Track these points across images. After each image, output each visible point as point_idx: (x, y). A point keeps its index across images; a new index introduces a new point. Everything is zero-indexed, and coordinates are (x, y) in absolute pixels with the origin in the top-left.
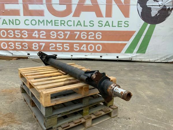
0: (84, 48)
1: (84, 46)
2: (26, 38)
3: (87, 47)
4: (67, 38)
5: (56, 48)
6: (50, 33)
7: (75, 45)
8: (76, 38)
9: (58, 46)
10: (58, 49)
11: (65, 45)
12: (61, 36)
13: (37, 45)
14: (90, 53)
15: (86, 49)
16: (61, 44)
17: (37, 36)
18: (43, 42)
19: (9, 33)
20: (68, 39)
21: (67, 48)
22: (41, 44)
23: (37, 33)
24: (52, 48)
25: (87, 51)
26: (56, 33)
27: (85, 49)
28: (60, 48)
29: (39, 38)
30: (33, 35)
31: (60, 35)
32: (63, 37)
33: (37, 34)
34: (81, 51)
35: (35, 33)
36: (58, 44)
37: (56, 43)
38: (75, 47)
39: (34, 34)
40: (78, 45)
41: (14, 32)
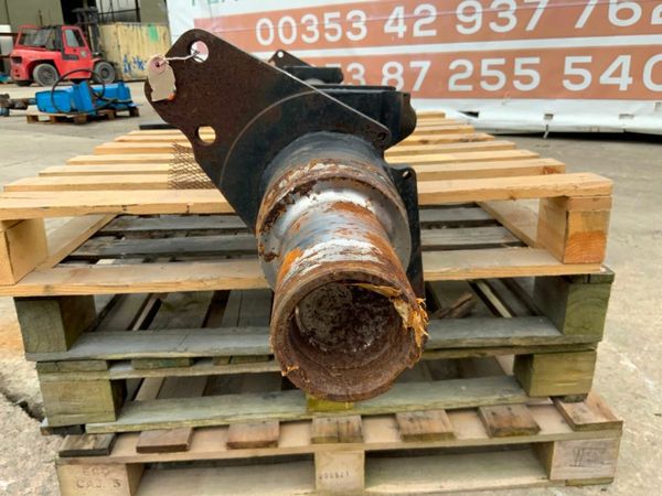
0: (617, 73)
1: (620, 67)
2: (362, 44)
3: (636, 72)
4: (531, 26)
5: (476, 78)
6: (455, 9)
7: (569, 60)
8: (580, 24)
9: (485, 72)
10: (484, 85)
11: (519, 62)
12: (505, 22)
13: (400, 69)
14: (653, 103)
15: (630, 81)
16: (501, 61)
17: (401, 29)
18: (423, 57)
19: (305, 26)
20: (538, 33)
21: (526, 80)
22: (414, 64)
23: (401, 16)
24: (459, 82)
25: (637, 92)
26: (483, 7)
27: (625, 82)
28: (493, 80)
29: (409, 39)
30: (388, 28)
31: (501, 15)
32: (513, 22)
33: (401, 22)
34: (600, 92)
35: (393, 17)
36: (485, 63)
37: (476, 57)
38: (568, 70)
39: (390, 22)
40: (588, 59)
41: (321, 18)
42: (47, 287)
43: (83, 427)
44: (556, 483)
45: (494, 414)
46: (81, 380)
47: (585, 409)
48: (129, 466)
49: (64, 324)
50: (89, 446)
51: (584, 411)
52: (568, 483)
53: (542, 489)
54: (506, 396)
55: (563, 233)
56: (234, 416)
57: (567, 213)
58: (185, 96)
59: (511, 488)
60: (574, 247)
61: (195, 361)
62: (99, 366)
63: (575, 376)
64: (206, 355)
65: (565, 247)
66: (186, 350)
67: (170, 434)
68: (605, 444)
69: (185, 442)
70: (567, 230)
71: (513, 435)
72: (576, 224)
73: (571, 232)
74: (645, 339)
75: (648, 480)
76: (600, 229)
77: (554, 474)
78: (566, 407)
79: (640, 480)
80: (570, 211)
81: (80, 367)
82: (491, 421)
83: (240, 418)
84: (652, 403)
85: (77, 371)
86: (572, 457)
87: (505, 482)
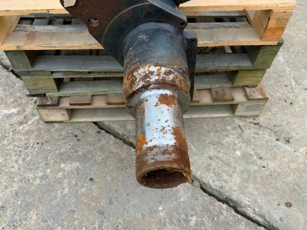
42: (18, 47)
43: (45, 95)
44: (237, 116)
45: (217, 92)
46: (40, 78)
47: (255, 91)
48: (67, 110)
49: (28, 57)
50: (49, 103)
51: (254, 92)
52: (241, 116)
53: (230, 118)
54: (223, 85)
55: (265, 26)
56: (109, 91)
57: (269, 18)
58: (81, 4)
59: (218, 117)
60: (268, 33)
61: (89, 73)
62: (47, 73)
63: (254, 79)
64: (95, 71)
65: (264, 33)
66: (86, 69)
67: (83, 98)
68: (259, 105)
69: (90, 102)
70: (267, 26)
71: (223, 101)
72: (272, 23)
73: (269, 27)
74: (293, 45)
75: (273, 116)
76: (283, 26)
77: (236, 114)
78: (248, 90)
79: (270, 116)
80: (271, 17)
81: (39, 74)
82: (215, 96)
83: (112, 92)
84: (285, 80)
85: (38, 75)
86: (245, 109)
87: (216, 115)
